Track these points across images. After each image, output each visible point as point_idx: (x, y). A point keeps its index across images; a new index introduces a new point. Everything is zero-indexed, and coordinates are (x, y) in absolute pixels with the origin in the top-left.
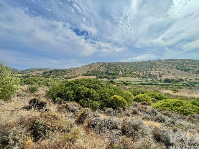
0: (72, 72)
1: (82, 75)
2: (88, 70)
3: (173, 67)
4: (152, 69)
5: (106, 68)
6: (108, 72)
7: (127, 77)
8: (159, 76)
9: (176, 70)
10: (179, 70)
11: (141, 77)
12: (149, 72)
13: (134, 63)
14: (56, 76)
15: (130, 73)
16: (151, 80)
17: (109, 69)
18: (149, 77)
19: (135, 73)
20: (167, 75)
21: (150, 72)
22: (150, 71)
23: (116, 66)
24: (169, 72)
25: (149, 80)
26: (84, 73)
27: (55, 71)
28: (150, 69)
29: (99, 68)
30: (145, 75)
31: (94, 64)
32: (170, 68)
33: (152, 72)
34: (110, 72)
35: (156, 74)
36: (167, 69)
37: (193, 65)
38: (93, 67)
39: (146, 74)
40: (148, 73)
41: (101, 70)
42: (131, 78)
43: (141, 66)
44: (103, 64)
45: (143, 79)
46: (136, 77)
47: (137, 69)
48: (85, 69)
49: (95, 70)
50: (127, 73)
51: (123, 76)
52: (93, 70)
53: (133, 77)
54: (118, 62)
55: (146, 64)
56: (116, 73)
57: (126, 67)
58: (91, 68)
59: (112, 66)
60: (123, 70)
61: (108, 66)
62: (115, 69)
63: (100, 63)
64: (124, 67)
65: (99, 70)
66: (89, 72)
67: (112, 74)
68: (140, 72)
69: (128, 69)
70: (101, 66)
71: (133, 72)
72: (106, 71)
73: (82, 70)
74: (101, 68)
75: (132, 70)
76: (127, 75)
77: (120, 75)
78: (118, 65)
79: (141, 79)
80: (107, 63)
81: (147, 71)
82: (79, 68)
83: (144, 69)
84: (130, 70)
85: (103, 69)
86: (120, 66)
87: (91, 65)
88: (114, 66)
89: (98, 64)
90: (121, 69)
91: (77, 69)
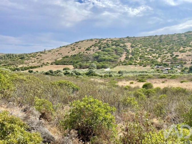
0: (35, 58)
1: (52, 64)
2: (67, 54)
5: (100, 49)
6: (98, 56)
7: (131, 64)
13: (157, 38)
14: (5, 65)
15: (140, 58)
16: (170, 68)
17: (103, 51)
19: (151, 57)
23: (118, 45)
25: (167, 69)
26: (58, 60)
27: (6, 57)
29: (87, 49)
30: (167, 61)
31: (82, 42)
34: (102, 57)
38: (77, 48)
39: (170, 58)
41: (90, 53)
42: (136, 67)
43: (169, 42)
44: (98, 41)
45: (157, 67)
46: (148, 64)
47: (157, 49)
48: (62, 53)
49: (80, 53)
50: (135, 57)
51: (124, 64)
52: (76, 54)
53: (141, 65)
54: (128, 37)
55: (179, 39)
56: (113, 57)
57: (139, 46)
58: (74, 50)
59: (113, 44)
60: (130, 51)
61: (104, 45)
62: (115, 50)
63: (93, 40)
64: (134, 47)
65: (86, 53)
66: (67, 57)
67: (104, 60)
68: (161, 55)
69: (141, 50)
70: (93, 45)
71: (146, 56)
72: (97, 54)
73: (55, 55)
74: (90, 50)
75: (148, 51)
76: (134, 60)
77: (120, 61)
78: (125, 43)
79: (153, 69)
80: (106, 41)
81: (173, 52)
82: (51, 50)
83: (169, 49)
84: (144, 52)
85: (93, 51)
86: (128, 45)
87: (75, 44)
88: (116, 46)
89: (89, 42)
90: (126, 50)
91: (48, 53)
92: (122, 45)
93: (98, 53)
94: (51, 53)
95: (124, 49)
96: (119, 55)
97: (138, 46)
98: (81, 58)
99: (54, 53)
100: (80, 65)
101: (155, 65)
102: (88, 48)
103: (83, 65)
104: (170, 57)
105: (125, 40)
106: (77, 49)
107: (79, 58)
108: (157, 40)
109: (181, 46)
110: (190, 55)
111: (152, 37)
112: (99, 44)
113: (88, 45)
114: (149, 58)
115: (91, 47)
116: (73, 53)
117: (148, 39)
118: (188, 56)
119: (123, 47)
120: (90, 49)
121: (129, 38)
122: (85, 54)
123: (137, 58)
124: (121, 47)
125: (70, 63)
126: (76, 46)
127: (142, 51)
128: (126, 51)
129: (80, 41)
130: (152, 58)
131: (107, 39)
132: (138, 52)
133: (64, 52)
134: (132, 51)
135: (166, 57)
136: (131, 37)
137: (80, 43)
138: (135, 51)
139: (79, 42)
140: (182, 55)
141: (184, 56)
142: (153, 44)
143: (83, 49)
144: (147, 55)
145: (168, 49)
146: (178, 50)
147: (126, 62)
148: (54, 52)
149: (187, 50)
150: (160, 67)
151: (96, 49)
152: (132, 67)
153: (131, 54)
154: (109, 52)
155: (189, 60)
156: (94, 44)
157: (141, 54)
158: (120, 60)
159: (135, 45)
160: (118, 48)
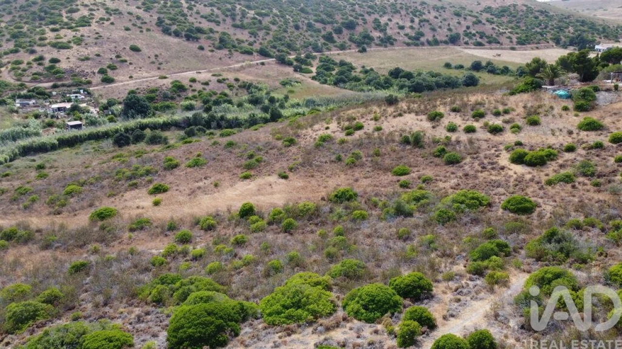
3: (146, 16)
4: (62, 32)
8: (98, 78)
9: (159, 36)
10: (170, 34)
11: (13, 97)
12: (48, 57)
16: (68, 106)
18: (55, 87)
20: (131, 67)
21: (55, 54)
22: (54, 45)
24: (135, 49)
25: (59, 109)
28: (50, 36)
30: (35, 80)
32: (139, 23)
33: (62, 55)
35: (86, 67)
36: (127, 29)
37: (208, 10)
40: (47, 63)
45: (23, 105)
81: (32, 46)
83: (13, 36)
104: (35, 64)
135: (24, 66)
140: (68, 58)
141: (73, 59)
149: (69, 42)
150: (30, 103)
155: (94, 73)
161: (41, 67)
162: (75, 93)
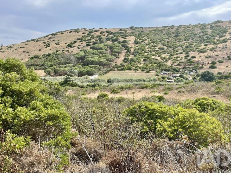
2: (37, 53)
5: (88, 45)
6: (84, 56)
7: (129, 69)
12: (192, 55)
13: (173, 30)
17: (92, 48)
19: (159, 58)
22: (200, 51)
23: (116, 40)
28: (202, 47)
29: (69, 46)
31: (62, 33)
34: (90, 58)
35: (207, 61)
38: (54, 43)
39: (184, 60)
40: (189, 58)
41: (72, 52)
42: (136, 74)
43: (187, 37)
44: (87, 33)
45: (164, 74)
46: (153, 69)
47: (170, 47)
48: (29, 51)
49: (57, 51)
50: (137, 59)
51: (120, 68)
52: (51, 52)
53: (144, 71)
54: (132, 27)
55: (202, 32)
56: (105, 59)
57: (146, 42)
58: (49, 46)
59: (109, 39)
60: (132, 50)
61: (96, 39)
62: (111, 48)
63: (80, 30)
64: (139, 43)
65: (67, 51)
66: (36, 57)
67: (92, 63)
68: (172, 55)
69: (148, 48)
70: (78, 39)
71: (152, 57)
72: (83, 54)
73: (17, 54)
74: (74, 47)
75: (157, 49)
76: (136, 63)
77: (116, 65)
78: (126, 37)
79: (158, 76)
80: (99, 32)
81: (190, 51)
82: (12, 46)
83: (186, 47)
84: (151, 51)
85: (78, 48)
86: (131, 39)
87: (51, 36)
88: (113, 41)
89: (73, 33)
90: (127, 47)
91: (6, 50)
92: (121, 39)
93: (85, 52)
94: (11, 51)
95: (122, 45)
96: (115, 55)
97: (144, 41)
98: (58, 59)
99: (16, 51)
100: (55, 71)
101: (162, 70)
102: (71, 43)
103: (60, 70)
104: (184, 58)
105: (128, 32)
106: (53, 45)
107: (55, 60)
108: (173, 33)
109: (202, 43)
110: (210, 57)
111: (167, 28)
112: (87, 37)
113: (71, 39)
114: (157, 59)
115: (75, 42)
116: (47, 51)
117: (160, 30)
118: (207, 57)
119: (123, 44)
120: (73, 45)
121: (133, 29)
122: (65, 52)
123: (140, 60)
124: (119, 43)
125: (40, 68)
126: (52, 40)
127: (148, 50)
128: (126, 49)
129: (59, 32)
130: (161, 60)
131: (101, 30)
132: (143, 51)
133: (33, 49)
134: (135, 49)
135: (179, 59)
136: (137, 28)
137: (59, 35)
138: (139, 49)
139: (57, 33)
140: (201, 56)
141: (203, 57)
142: (166, 39)
143: (62, 44)
144: (154, 55)
145: (184, 47)
146: (196, 49)
147: (124, 66)
148: (16, 49)
149: (208, 50)
150: (167, 73)
151: (82, 45)
152: (131, 74)
153: (133, 54)
154: (101, 51)
155: (208, 64)
156: (81, 36)
157: (146, 54)
158: (116, 62)
159: (141, 40)
160: (114, 44)
161: (185, 60)
162: (190, 71)
